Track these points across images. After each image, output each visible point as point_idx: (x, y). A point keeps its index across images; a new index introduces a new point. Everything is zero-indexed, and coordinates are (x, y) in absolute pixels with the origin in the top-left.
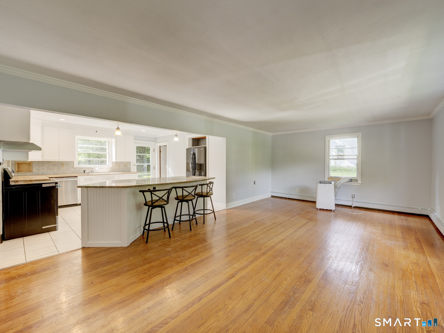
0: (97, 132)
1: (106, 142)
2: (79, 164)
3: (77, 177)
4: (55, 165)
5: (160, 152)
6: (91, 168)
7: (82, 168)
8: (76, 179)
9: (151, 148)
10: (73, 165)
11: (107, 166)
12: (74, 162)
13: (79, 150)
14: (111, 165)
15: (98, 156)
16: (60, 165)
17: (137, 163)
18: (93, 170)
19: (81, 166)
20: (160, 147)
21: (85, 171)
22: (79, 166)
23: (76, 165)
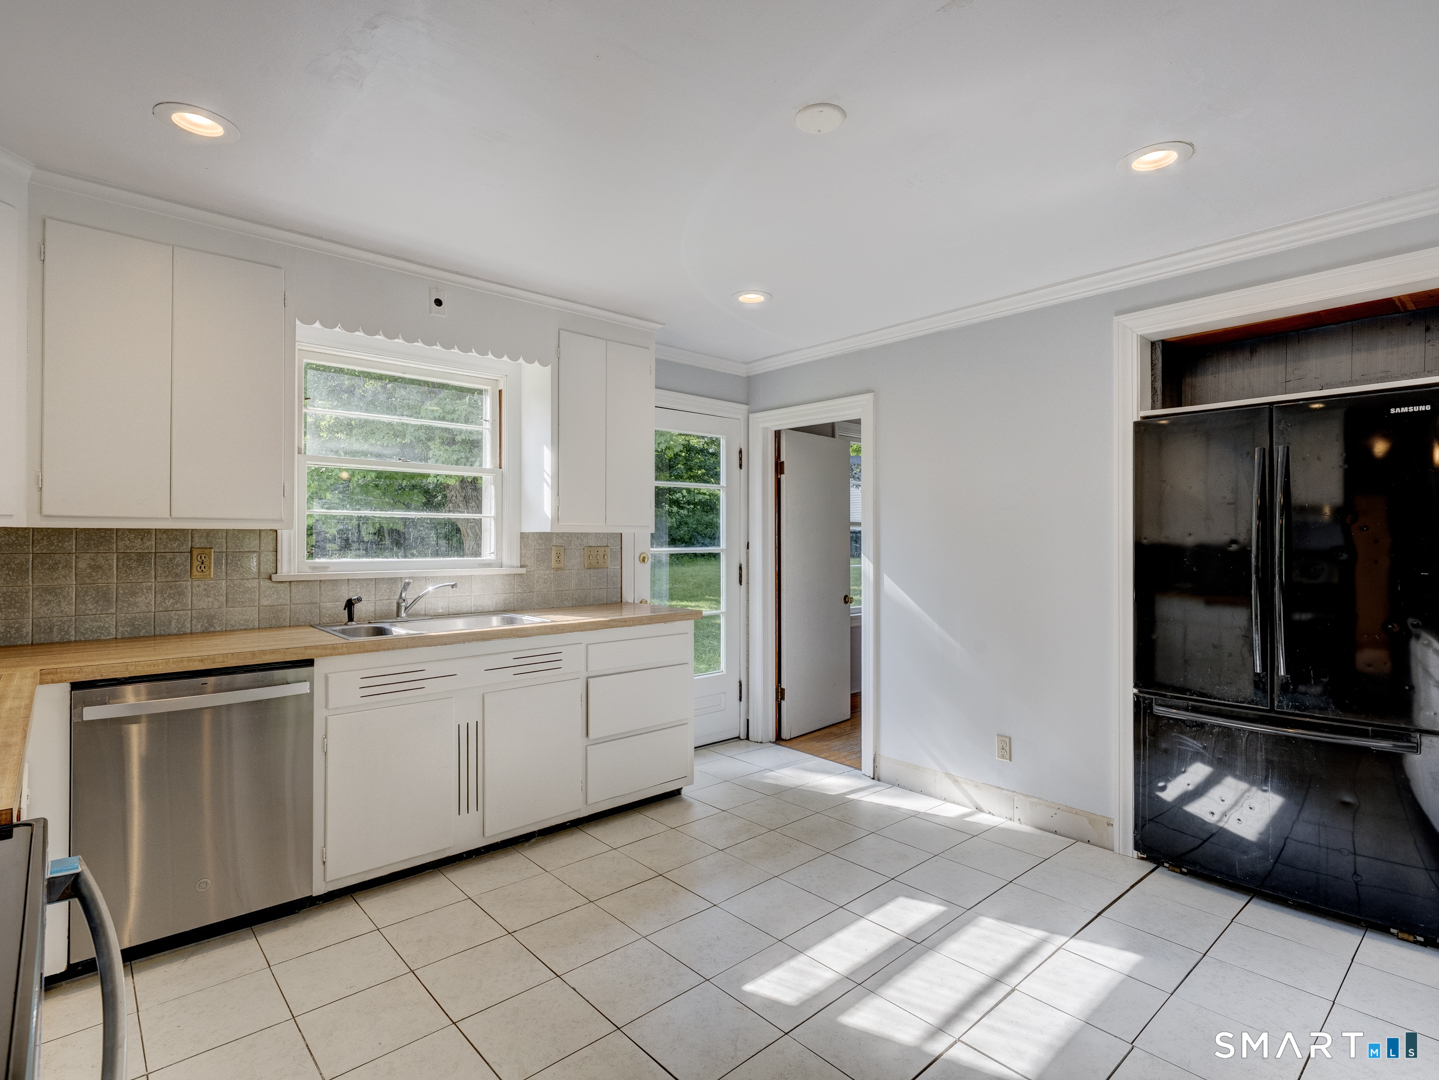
0: (438, 302)
1: (480, 392)
2: (311, 555)
3: (310, 663)
4: (142, 557)
5: (779, 467)
6: (393, 581)
7: (335, 582)
8: (303, 688)
9: (723, 442)
10: (271, 557)
11: (489, 565)
12: (284, 535)
13: (311, 444)
14: (511, 559)
15: (431, 495)
16: (178, 559)
17: (652, 545)
18: (409, 596)
19: (324, 567)
20: (778, 434)
21: (357, 607)
22: (314, 568)
23: (294, 561)
